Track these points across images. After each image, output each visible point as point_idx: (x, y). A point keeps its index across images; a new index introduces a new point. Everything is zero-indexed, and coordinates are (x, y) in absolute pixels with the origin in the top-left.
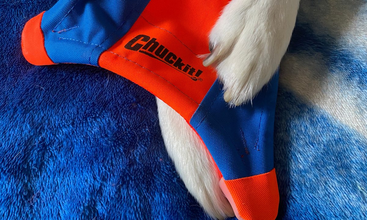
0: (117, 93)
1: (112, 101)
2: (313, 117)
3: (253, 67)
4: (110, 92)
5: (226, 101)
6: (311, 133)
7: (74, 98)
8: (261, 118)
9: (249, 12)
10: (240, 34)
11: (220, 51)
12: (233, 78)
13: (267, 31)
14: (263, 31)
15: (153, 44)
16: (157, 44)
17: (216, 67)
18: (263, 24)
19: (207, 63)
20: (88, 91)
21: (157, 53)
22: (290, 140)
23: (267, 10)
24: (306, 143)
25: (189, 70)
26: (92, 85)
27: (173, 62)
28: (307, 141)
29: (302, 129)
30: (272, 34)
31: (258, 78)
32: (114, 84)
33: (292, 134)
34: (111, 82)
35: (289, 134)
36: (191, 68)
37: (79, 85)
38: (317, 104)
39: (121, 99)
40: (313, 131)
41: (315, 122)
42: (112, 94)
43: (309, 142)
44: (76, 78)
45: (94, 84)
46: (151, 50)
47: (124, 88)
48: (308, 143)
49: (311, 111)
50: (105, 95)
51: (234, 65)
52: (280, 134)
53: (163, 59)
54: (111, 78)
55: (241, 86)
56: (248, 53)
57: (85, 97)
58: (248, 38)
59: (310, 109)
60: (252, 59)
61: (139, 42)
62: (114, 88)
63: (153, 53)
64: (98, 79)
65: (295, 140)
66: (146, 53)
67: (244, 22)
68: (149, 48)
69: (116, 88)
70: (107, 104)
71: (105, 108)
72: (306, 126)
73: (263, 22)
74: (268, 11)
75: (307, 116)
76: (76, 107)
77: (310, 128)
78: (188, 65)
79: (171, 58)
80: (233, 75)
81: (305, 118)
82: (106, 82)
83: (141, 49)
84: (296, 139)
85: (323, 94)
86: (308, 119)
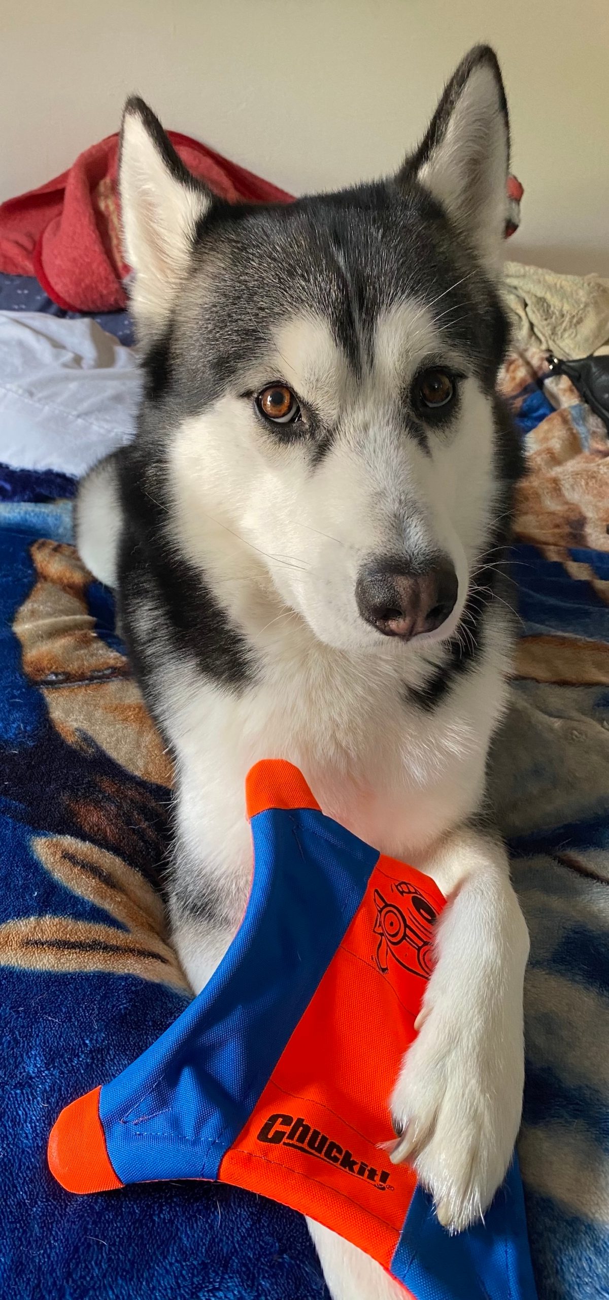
0: (242, 1237)
1: (235, 1254)
2: (598, 1241)
3: (474, 1156)
4: (227, 1238)
5: (443, 1223)
6: (599, 1270)
7: (165, 1257)
8: (506, 1252)
9: (449, 1063)
10: (442, 1101)
11: (417, 1132)
12: (446, 1178)
13: (483, 1092)
14: (477, 1094)
15: (301, 1129)
16: (307, 1129)
17: (414, 1163)
18: (473, 1081)
19: (396, 1157)
20: (188, 1240)
21: (311, 1144)
22: (568, 1288)
23: (475, 1056)
24: (597, 1289)
25: (367, 1173)
26: (193, 1227)
27: (339, 1159)
28: (598, 1287)
29: (585, 1265)
30: (491, 1096)
31: (485, 1175)
32: (232, 1221)
33: (568, 1277)
34: (226, 1218)
35: (563, 1277)
36: (369, 1168)
37: (168, 1229)
38: (597, 1215)
39: (252, 1250)
40: (604, 1267)
41: (602, 1249)
42: (232, 1242)
43: (602, 1288)
44: (159, 1217)
45: (195, 1225)
46: (301, 1139)
47: (252, 1226)
48: (599, 1289)
49: (590, 1229)
50: (221, 1245)
51: (443, 1156)
52: (549, 1281)
53: (322, 1155)
54: (224, 1210)
55: (462, 1191)
56: (462, 1131)
57: (185, 1252)
58: (456, 1106)
59: (589, 1225)
60: (470, 1142)
61: (278, 1127)
62: (233, 1229)
63: (305, 1146)
64: (200, 1214)
65: (576, 1287)
66: (292, 1145)
67: (445, 1080)
68: (297, 1136)
69: (238, 1228)
70: (229, 1263)
71: (227, 1270)
72: (590, 1258)
73: (474, 1076)
74: (478, 1057)
75: (586, 1241)
76: (172, 1274)
77: (597, 1261)
78: (362, 1163)
79: (334, 1153)
80: (446, 1172)
81: (584, 1243)
82: (216, 1217)
83: (285, 1140)
84: (578, 1285)
85: (602, 1194)
86: (589, 1245)
